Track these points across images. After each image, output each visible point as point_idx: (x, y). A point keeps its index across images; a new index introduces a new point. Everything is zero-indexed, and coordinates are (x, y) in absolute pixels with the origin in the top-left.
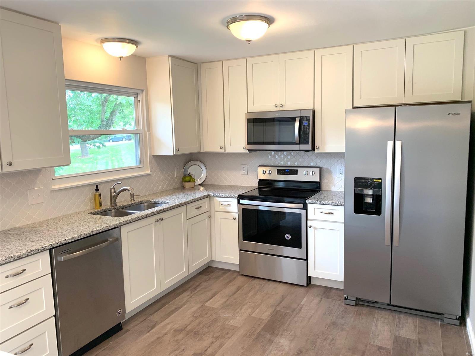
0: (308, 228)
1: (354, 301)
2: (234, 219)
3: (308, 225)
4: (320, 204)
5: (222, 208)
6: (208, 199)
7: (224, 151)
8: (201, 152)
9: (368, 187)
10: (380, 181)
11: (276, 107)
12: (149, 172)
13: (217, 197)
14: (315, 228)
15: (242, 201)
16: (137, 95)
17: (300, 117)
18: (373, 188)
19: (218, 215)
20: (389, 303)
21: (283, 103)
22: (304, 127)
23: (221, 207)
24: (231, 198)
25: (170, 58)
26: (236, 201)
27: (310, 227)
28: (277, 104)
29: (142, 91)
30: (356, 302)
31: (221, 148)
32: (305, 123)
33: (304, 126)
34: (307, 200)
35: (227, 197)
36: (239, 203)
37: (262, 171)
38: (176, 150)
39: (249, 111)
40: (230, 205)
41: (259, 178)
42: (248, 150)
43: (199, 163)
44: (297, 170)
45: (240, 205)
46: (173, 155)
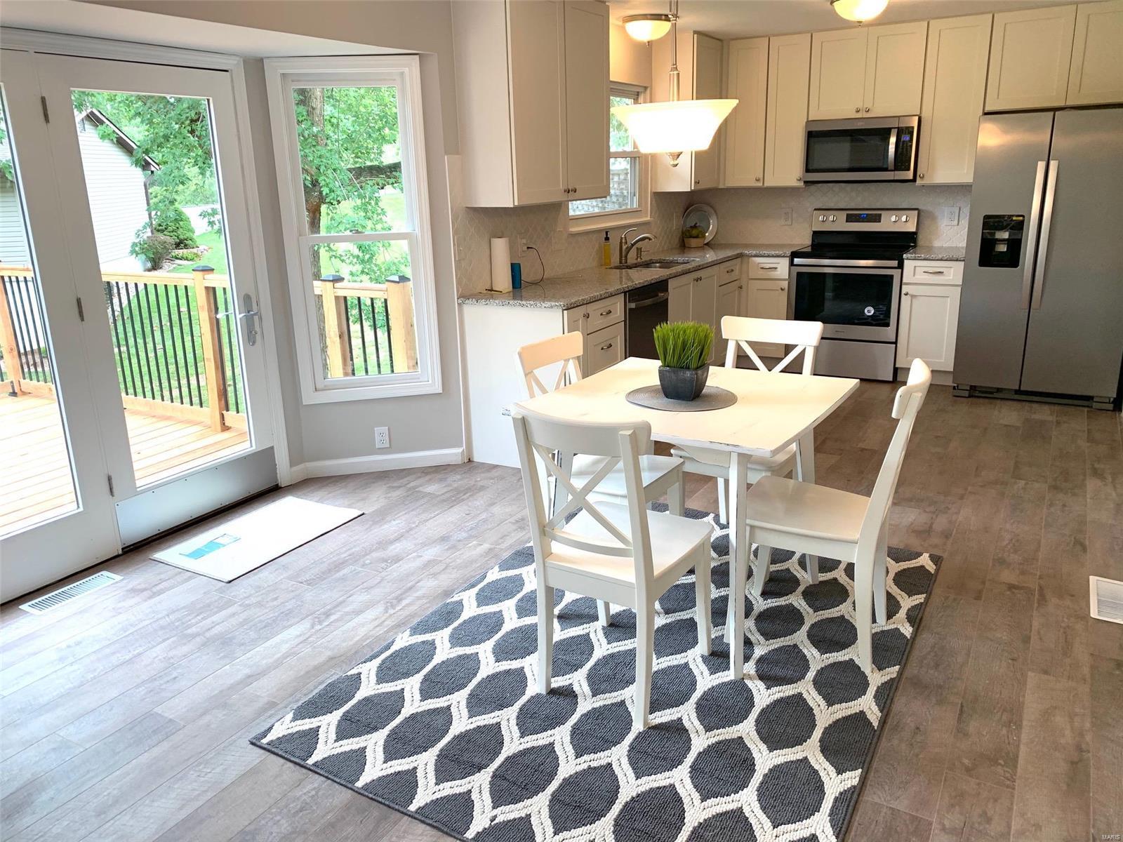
0: (903, 296)
1: (967, 390)
2: (782, 289)
3: (903, 292)
4: (925, 259)
5: (761, 274)
6: (739, 260)
7: (761, 184)
8: (721, 186)
9: (1002, 228)
10: (1021, 218)
11: (858, 111)
12: (648, 219)
13: (756, 256)
14: (913, 296)
15: (797, 261)
16: (638, 95)
17: (898, 128)
18: (1011, 229)
19: (755, 285)
20: (1017, 388)
21: (869, 105)
22: (903, 144)
23: (762, 272)
24: (777, 256)
25: (695, 35)
26: (786, 261)
27: (906, 294)
28: (860, 105)
29: (646, 88)
30: (970, 393)
31: (758, 180)
32: (905, 138)
33: (904, 141)
34: (904, 255)
35: (773, 256)
36: (792, 264)
37: (821, 218)
38: (695, 182)
39: (810, 119)
40: (776, 268)
41: (814, 229)
42: (806, 182)
43: (707, 208)
44: (881, 215)
45: (793, 267)
46: (689, 190)
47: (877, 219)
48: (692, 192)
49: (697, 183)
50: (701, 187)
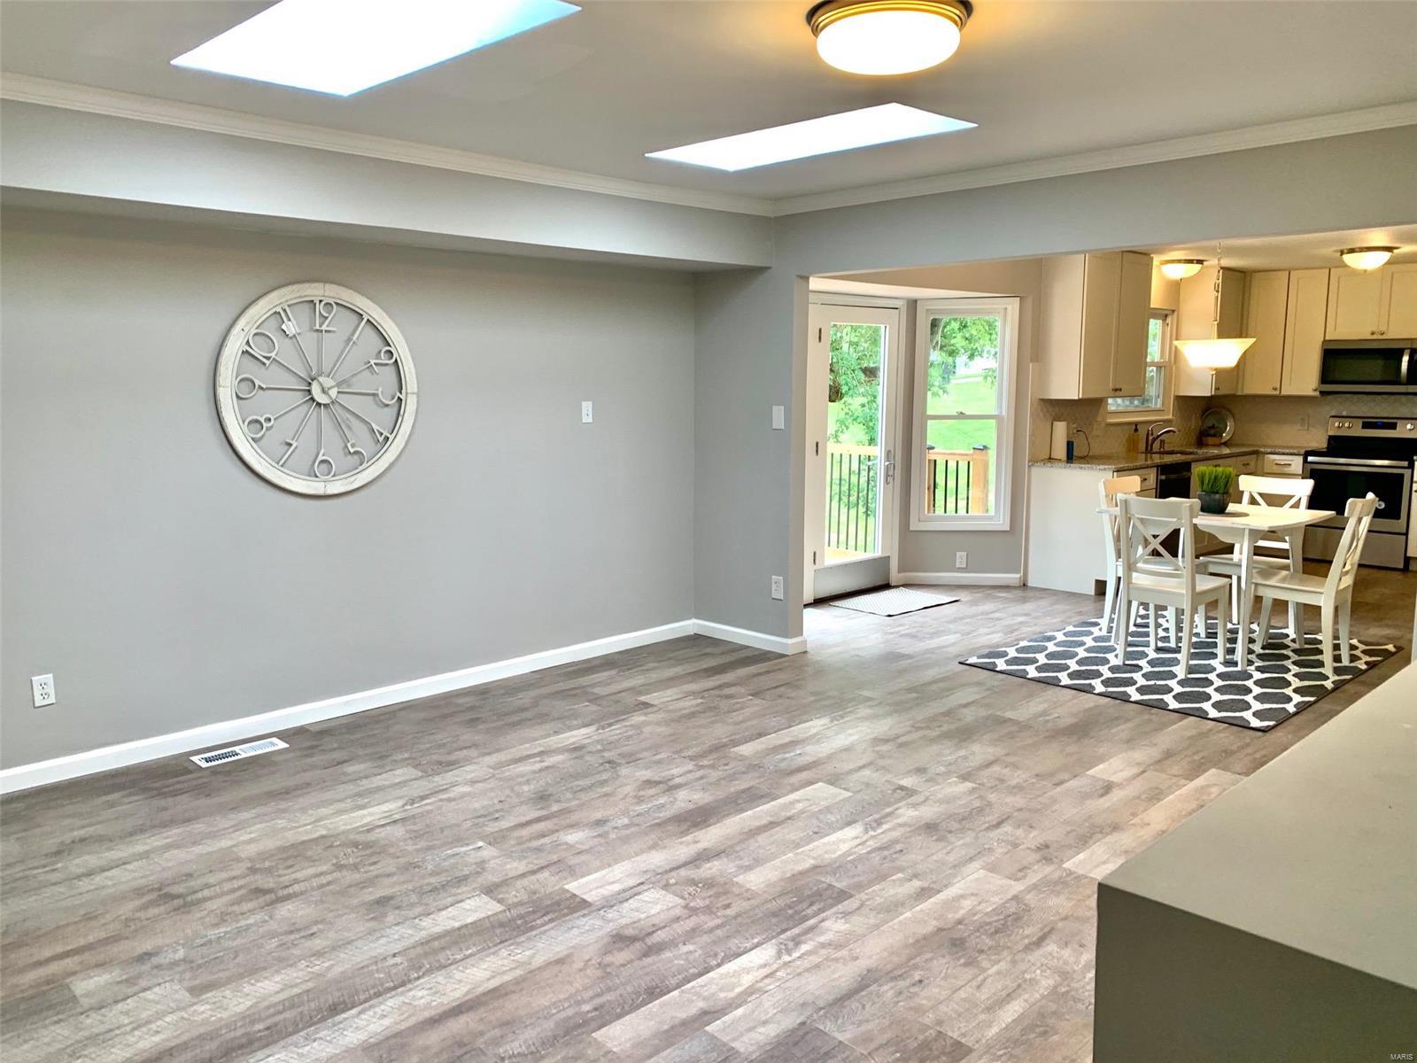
5: (1275, 469)
6: (1255, 456)
7: (1278, 393)
8: (1239, 393)
11: (1373, 334)
12: (1170, 417)
13: (1271, 453)
15: (1310, 459)
16: (1166, 318)
17: (1412, 349)
21: (1383, 329)
22: (1415, 363)
23: (1275, 467)
24: (1291, 454)
25: (1221, 271)
26: (1300, 460)
28: (1375, 329)
29: (1173, 311)
31: (1275, 389)
33: (1415, 360)
35: (1287, 454)
36: (1305, 461)
37: (1336, 424)
38: (1216, 389)
39: (1327, 338)
40: (1290, 465)
41: (1331, 434)
42: (1322, 393)
43: (1224, 412)
44: (1396, 423)
45: (1306, 465)
46: (1209, 395)
47: (1393, 426)
48: (1212, 396)
49: (1217, 389)
50: (1220, 393)
